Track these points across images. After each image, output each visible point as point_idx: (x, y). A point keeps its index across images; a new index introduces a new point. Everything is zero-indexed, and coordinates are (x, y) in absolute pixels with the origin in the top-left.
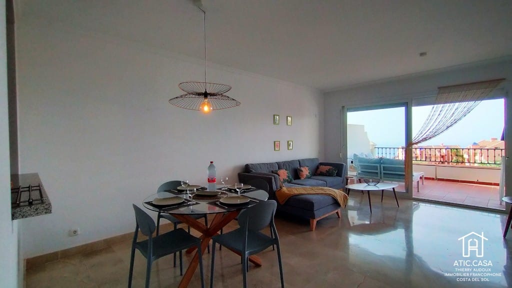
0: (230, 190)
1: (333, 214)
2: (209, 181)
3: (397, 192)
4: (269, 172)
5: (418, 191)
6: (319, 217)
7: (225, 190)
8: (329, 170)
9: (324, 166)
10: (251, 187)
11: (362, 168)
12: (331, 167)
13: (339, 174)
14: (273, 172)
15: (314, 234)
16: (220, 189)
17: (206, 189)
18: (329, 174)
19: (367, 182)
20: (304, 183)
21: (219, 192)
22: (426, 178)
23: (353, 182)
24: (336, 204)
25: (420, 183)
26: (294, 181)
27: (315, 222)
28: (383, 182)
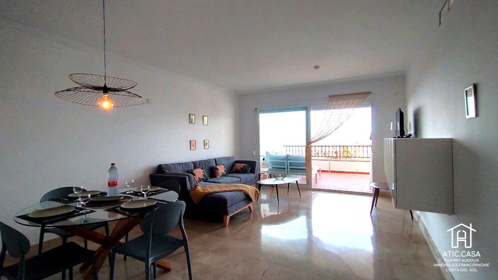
0: (136, 194)
1: (246, 209)
2: (109, 185)
3: (300, 184)
4: (184, 172)
5: (316, 182)
6: (233, 213)
7: (131, 194)
8: (244, 167)
9: (239, 164)
10: (160, 188)
11: (272, 165)
12: (245, 165)
13: (253, 171)
14: (188, 171)
15: (227, 230)
16: (125, 193)
17: (106, 194)
18: (243, 171)
19: (276, 177)
20: (220, 181)
21: (122, 196)
22: (322, 171)
23: (265, 178)
24: (248, 199)
25: (318, 176)
26: (209, 180)
27: (228, 218)
28: (289, 176)
